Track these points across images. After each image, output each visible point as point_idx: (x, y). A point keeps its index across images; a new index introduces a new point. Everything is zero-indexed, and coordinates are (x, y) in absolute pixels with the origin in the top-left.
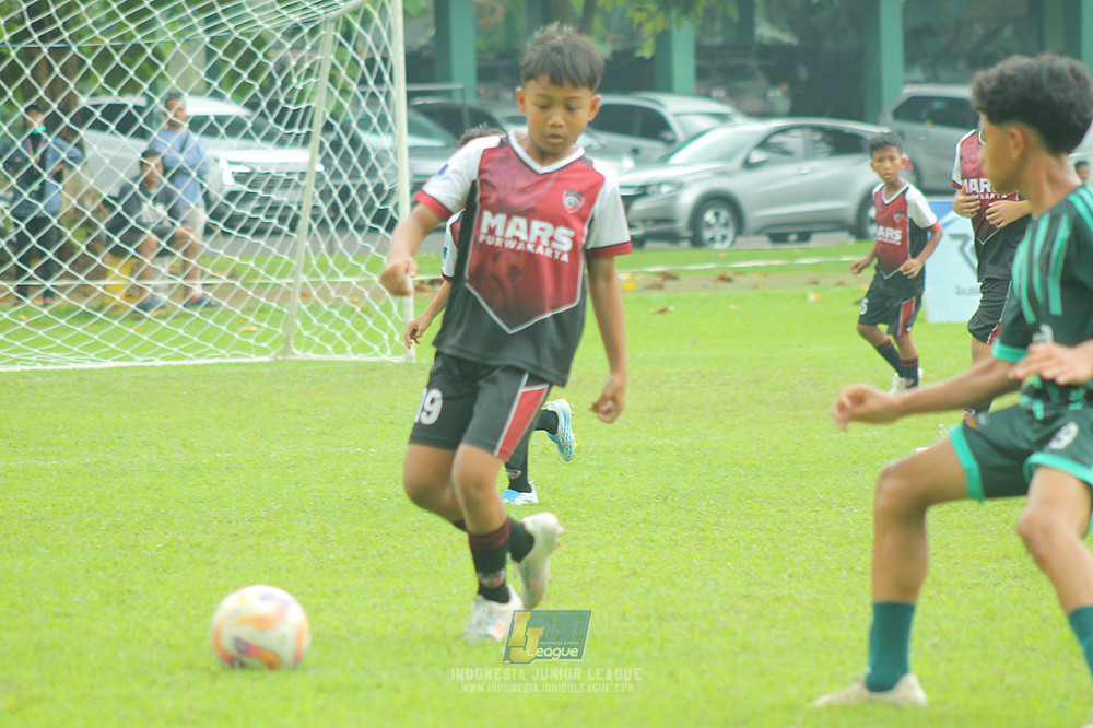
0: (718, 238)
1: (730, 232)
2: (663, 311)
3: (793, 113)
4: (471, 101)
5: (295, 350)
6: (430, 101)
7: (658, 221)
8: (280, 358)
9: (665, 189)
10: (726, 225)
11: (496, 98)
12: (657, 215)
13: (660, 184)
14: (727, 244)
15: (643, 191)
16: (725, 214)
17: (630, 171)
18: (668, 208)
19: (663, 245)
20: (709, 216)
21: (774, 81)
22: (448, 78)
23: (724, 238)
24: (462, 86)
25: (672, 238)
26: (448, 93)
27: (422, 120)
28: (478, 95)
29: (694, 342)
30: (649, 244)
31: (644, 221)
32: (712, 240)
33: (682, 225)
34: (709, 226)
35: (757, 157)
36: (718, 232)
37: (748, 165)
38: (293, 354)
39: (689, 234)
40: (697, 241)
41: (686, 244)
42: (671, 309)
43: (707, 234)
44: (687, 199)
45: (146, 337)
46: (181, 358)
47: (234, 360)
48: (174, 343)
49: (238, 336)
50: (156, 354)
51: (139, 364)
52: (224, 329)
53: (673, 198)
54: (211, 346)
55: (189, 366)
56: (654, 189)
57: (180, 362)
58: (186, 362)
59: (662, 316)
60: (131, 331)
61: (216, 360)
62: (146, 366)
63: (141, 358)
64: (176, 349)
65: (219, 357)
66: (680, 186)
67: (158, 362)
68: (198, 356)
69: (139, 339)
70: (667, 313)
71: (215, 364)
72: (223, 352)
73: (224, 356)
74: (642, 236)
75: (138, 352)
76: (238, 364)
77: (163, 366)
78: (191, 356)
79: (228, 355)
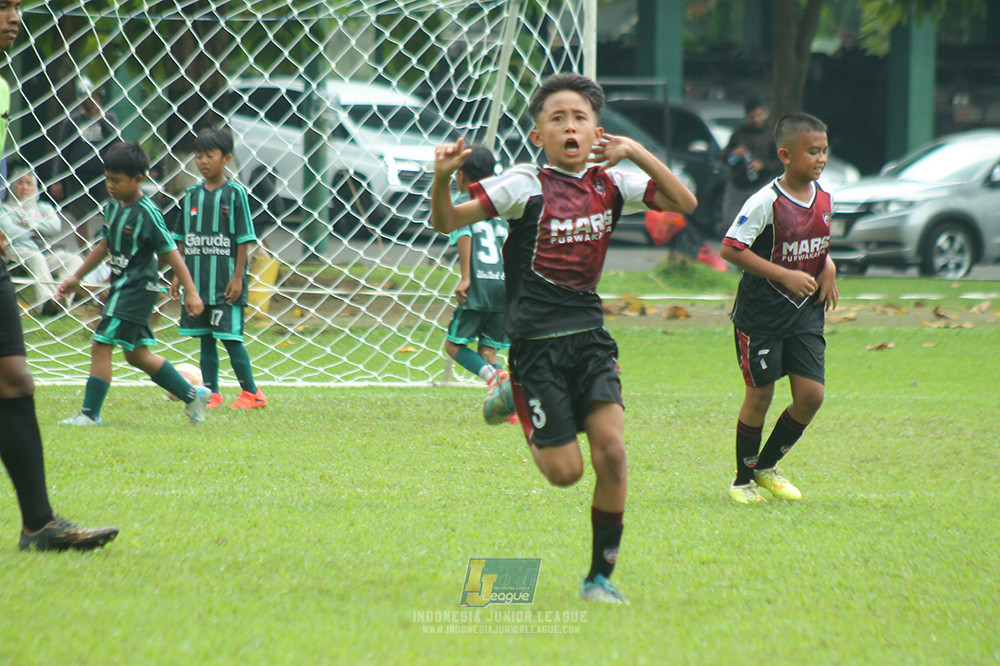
0: (952, 266)
1: (966, 260)
2: (881, 347)
4: (675, 99)
5: (456, 375)
6: (628, 97)
7: (882, 244)
8: (438, 383)
9: (893, 208)
10: (961, 251)
11: (705, 97)
12: (882, 237)
13: (887, 203)
14: (961, 273)
15: (868, 209)
16: (960, 239)
17: (853, 185)
18: (896, 230)
19: (888, 272)
20: (942, 241)
22: (651, 72)
23: (958, 266)
24: (666, 84)
25: (899, 264)
26: (650, 89)
27: (619, 120)
28: (684, 93)
29: (914, 385)
30: (872, 271)
31: (867, 243)
32: (945, 267)
33: (910, 249)
34: (942, 252)
36: (952, 259)
37: (990, 184)
38: (455, 380)
39: (918, 259)
40: (927, 269)
41: (913, 272)
42: (890, 345)
43: (939, 261)
44: (918, 219)
45: (288, 355)
46: (327, 379)
47: (386, 384)
48: (320, 363)
49: (391, 357)
50: (298, 374)
51: (279, 384)
52: (377, 348)
53: (903, 218)
54: (361, 367)
55: (335, 389)
56: (879, 207)
57: (325, 384)
58: (332, 384)
59: (880, 353)
60: (272, 347)
61: (366, 383)
62: (286, 387)
63: (281, 378)
64: (321, 369)
65: (369, 380)
66: (911, 204)
67: (300, 383)
68: (346, 378)
69: (280, 356)
70: (885, 350)
71: (365, 388)
72: (375, 374)
73: (375, 379)
74: (863, 260)
75: (278, 371)
76: (391, 389)
77: (306, 387)
78: (338, 377)
79: (380, 378)
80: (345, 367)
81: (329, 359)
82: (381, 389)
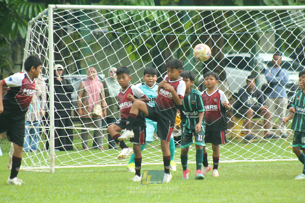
45: (248, 150)
46: (263, 159)
47: (284, 160)
48: (260, 153)
49: (285, 150)
50: (253, 157)
51: (246, 161)
52: (280, 147)
54: (275, 154)
55: (266, 162)
57: (262, 161)
58: (265, 160)
60: (243, 148)
61: (277, 160)
62: (248, 162)
63: (246, 159)
64: (260, 155)
65: (277, 158)
67: (253, 160)
68: (269, 158)
69: (246, 151)
71: (276, 161)
72: (280, 156)
73: (279, 158)
75: (245, 156)
76: (286, 162)
77: (255, 162)
78: (266, 158)
79: (281, 158)
80: (269, 154)
81: (263, 151)
82: (282, 162)
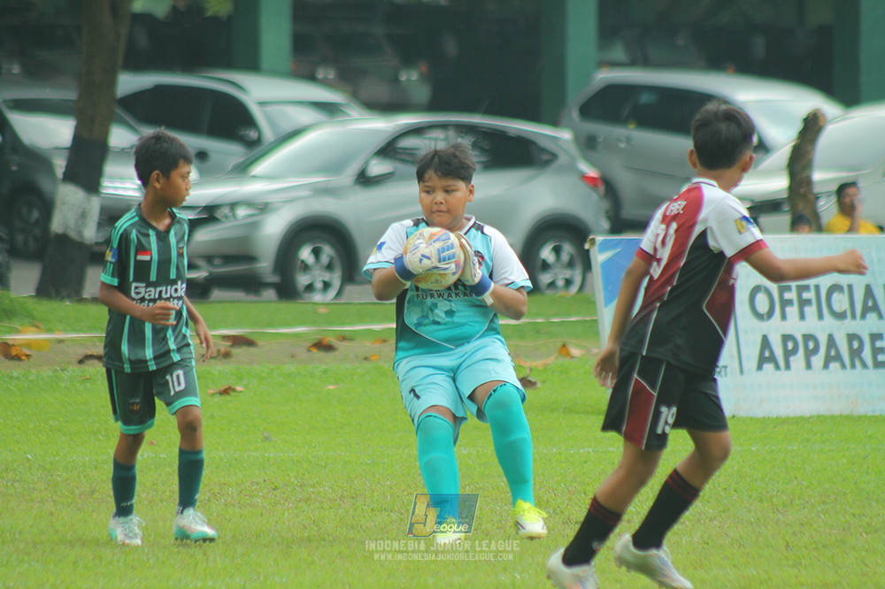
0: (319, 285)
1: (336, 278)
2: (226, 392)
3: (432, 107)
7: (228, 259)
9: (241, 212)
10: (329, 267)
12: (228, 250)
13: (233, 205)
14: (332, 293)
15: (211, 213)
16: (328, 252)
18: (245, 240)
19: (239, 295)
20: (305, 254)
21: (408, 60)
23: (327, 285)
25: (251, 284)
29: (267, 438)
30: (217, 294)
31: (209, 259)
32: (310, 288)
33: (265, 265)
34: (306, 267)
35: (377, 168)
36: (318, 277)
37: (364, 180)
39: (275, 279)
40: (287, 291)
41: (270, 294)
42: (239, 389)
43: (302, 280)
44: (274, 227)
53: (254, 226)
56: (226, 211)
59: (226, 398)
66: (263, 208)
70: (233, 394)
74: (206, 278)
